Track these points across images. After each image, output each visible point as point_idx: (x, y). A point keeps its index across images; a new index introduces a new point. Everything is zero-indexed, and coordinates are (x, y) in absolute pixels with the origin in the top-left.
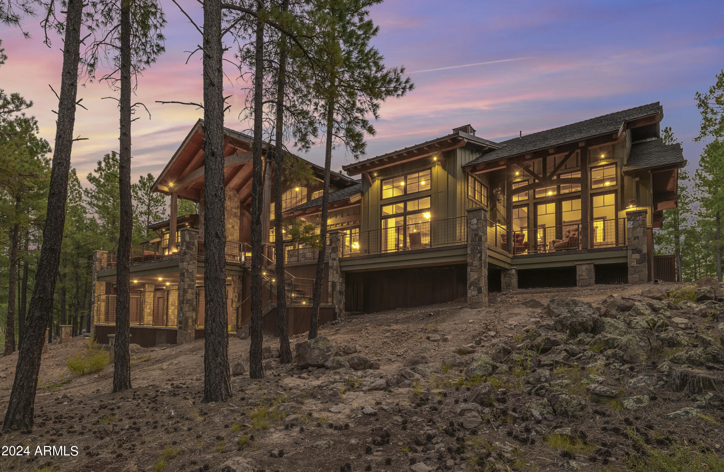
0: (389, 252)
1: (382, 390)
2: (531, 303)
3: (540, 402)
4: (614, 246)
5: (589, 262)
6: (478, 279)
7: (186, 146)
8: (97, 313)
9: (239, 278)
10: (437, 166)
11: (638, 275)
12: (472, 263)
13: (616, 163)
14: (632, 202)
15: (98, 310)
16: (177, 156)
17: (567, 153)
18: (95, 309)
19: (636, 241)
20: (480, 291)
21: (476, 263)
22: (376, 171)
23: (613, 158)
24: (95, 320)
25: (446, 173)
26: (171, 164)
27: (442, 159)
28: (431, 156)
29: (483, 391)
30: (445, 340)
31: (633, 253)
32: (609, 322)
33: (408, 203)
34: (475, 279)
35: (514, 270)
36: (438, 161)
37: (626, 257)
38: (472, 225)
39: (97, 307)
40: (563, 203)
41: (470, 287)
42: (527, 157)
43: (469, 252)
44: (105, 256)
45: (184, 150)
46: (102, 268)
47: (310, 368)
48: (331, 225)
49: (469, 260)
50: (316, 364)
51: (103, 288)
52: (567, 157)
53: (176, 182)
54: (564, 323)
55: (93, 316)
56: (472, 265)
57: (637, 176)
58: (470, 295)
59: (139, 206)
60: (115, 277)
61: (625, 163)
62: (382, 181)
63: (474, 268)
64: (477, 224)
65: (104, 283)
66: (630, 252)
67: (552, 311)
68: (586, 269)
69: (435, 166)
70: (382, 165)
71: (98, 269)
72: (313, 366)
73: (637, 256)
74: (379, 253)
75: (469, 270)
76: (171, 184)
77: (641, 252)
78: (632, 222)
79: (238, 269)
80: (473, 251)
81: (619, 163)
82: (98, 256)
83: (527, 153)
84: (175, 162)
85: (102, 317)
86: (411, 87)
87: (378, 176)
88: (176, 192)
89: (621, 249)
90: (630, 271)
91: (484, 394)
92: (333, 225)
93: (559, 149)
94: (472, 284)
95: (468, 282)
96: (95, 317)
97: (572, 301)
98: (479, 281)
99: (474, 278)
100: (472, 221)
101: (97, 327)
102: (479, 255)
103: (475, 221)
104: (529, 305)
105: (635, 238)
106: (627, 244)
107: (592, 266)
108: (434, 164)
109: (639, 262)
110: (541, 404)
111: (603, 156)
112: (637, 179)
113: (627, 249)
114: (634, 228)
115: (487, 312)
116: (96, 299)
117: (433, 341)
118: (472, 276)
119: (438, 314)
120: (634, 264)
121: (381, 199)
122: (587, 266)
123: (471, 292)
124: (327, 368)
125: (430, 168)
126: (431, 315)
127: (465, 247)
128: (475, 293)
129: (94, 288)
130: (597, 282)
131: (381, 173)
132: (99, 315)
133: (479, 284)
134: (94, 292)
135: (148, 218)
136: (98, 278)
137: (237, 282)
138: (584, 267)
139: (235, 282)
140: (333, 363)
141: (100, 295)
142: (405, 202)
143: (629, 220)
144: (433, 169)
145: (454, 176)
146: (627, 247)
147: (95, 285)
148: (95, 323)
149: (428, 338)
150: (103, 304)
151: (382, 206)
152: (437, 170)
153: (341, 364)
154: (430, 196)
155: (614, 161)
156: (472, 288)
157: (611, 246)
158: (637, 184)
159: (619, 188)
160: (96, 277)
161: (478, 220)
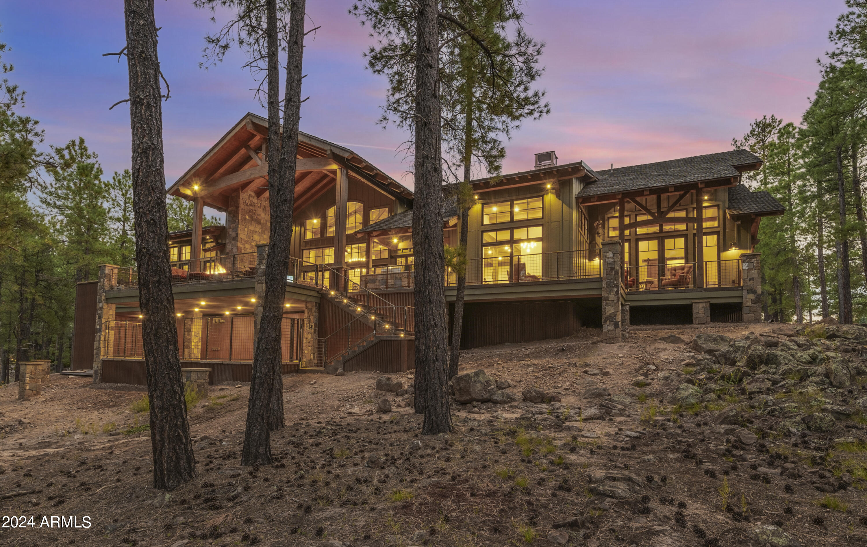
0: (499, 282)
1: (597, 419)
2: (671, 339)
3: (794, 420)
4: (717, 286)
5: (706, 300)
6: (615, 314)
7: (226, 143)
8: (105, 344)
9: (316, 306)
10: (550, 194)
11: (753, 315)
12: (608, 297)
13: (718, 206)
14: (735, 245)
15: (107, 341)
16: (212, 154)
17: (682, 193)
18: (102, 338)
19: (751, 282)
20: (616, 325)
21: (612, 297)
22: (477, 193)
23: (715, 200)
24: (102, 353)
25: (560, 202)
26: (202, 163)
27: (557, 186)
28: (544, 184)
29: (731, 414)
30: (606, 374)
31: (748, 293)
32: (781, 355)
33: (515, 231)
34: (611, 314)
35: (628, 306)
36: (553, 189)
37: (742, 297)
38: (608, 258)
39: (105, 336)
40: (666, 240)
41: (605, 321)
42: (646, 193)
43: (604, 286)
44: (116, 271)
45: (222, 147)
46: (112, 287)
47: (475, 403)
48: (403, 249)
49: (604, 294)
50: (481, 398)
51: (113, 312)
52: (681, 197)
53: (201, 185)
54: (728, 356)
55: (99, 348)
56: (607, 299)
57: (738, 220)
58: (606, 330)
59: (112, 210)
60: (138, 299)
61: (727, 206)
62: (483, 204)
63: (610, 302)
64: (613, 258)
65: (114, 306)
66: (745, 292)
67: (700, 347)
68: (703, 307)
69: (547, 194)
70: (487, 188)
71: (107, 288)
72: (477, 400)
73: (752, 296)
74: (480, 284)
75: (604, 304)
76: (196, 187)
77: (756, 292)
78: (747, 264)
79: (316, 294)
80: (609, 285)
81: (721, 206)
82: (107, 272)
83: (646, 189)
84: (207, 161)
85: (111, 349)
86: (548, 112)
87: (479, 199)
88: (202, 198)
89: (736, 289)
90: (745, 310)
91: (733, 416)
92: (407, 249)
93: (677, 188)
94: (608, 318)
95: (604, 317)
96: (102, 349)
97: (719, 336)
98: (615, 315)
99: (610, 312)
100: (608, 254)
101: (104, 362)
102: (616, 289)
103: (610, 255)
104: (669, 341)
105: (750, 279)
106: (742, 284)
107: (708, 305)
108: (547, 192)
109: (754, 302)
110: (795, 422)
111: (706, 198)
112: (739, 223)
113: (742, 290)
114: (749, 270)
115: (630, 347)
116: (103, 326)
117: (592, 375)
118: (608, 310)
119: (571, 349)
120: (750, 304)
121: (482, 225)
122: (704, 305)
123: (608, 327)
124: (496, 402)
125: (542, 196)
126: (563, 350)
127: (600, 280)
128: (611, 328)
129: (99, 312)
130: (712, 320)
131: (483, 196)
132: (107, 347)
133: (615, 319)
134: (100, 317)
135: (124, 226)
136: (107, 299)
137: (313, 310)
138: (701, 306)
139: (310, 310)
140: (503, 396)
141: (109, 321)
142: (512, 230)
143: (744, 261)
144: (545, 196)
145: (570, 206)
146: (742, 287)
147: (101, 308)
148: (101, 357)
149: (586, 372)
150: (112, 333)
151: (483, 232)
152: (550, 198)
153: (511, 398)
154: (542, 225)
155: (716, 203)
156: (608, 322)
157: (713, 286)
158: (739, 227)
159: (721, 229)
160: (103, 298)
161: (614, 254)
